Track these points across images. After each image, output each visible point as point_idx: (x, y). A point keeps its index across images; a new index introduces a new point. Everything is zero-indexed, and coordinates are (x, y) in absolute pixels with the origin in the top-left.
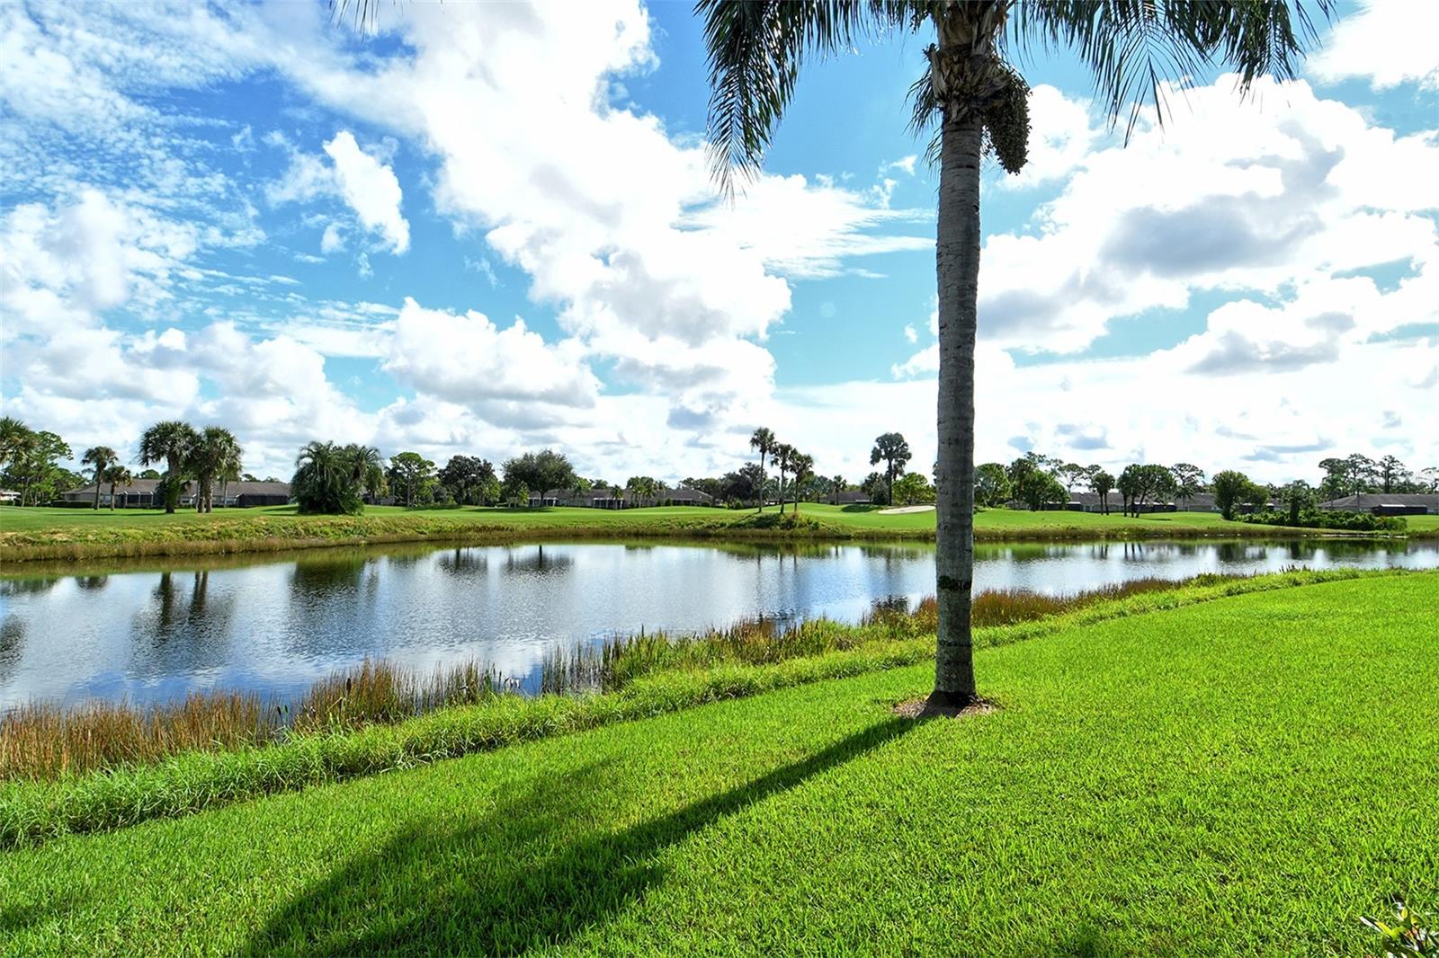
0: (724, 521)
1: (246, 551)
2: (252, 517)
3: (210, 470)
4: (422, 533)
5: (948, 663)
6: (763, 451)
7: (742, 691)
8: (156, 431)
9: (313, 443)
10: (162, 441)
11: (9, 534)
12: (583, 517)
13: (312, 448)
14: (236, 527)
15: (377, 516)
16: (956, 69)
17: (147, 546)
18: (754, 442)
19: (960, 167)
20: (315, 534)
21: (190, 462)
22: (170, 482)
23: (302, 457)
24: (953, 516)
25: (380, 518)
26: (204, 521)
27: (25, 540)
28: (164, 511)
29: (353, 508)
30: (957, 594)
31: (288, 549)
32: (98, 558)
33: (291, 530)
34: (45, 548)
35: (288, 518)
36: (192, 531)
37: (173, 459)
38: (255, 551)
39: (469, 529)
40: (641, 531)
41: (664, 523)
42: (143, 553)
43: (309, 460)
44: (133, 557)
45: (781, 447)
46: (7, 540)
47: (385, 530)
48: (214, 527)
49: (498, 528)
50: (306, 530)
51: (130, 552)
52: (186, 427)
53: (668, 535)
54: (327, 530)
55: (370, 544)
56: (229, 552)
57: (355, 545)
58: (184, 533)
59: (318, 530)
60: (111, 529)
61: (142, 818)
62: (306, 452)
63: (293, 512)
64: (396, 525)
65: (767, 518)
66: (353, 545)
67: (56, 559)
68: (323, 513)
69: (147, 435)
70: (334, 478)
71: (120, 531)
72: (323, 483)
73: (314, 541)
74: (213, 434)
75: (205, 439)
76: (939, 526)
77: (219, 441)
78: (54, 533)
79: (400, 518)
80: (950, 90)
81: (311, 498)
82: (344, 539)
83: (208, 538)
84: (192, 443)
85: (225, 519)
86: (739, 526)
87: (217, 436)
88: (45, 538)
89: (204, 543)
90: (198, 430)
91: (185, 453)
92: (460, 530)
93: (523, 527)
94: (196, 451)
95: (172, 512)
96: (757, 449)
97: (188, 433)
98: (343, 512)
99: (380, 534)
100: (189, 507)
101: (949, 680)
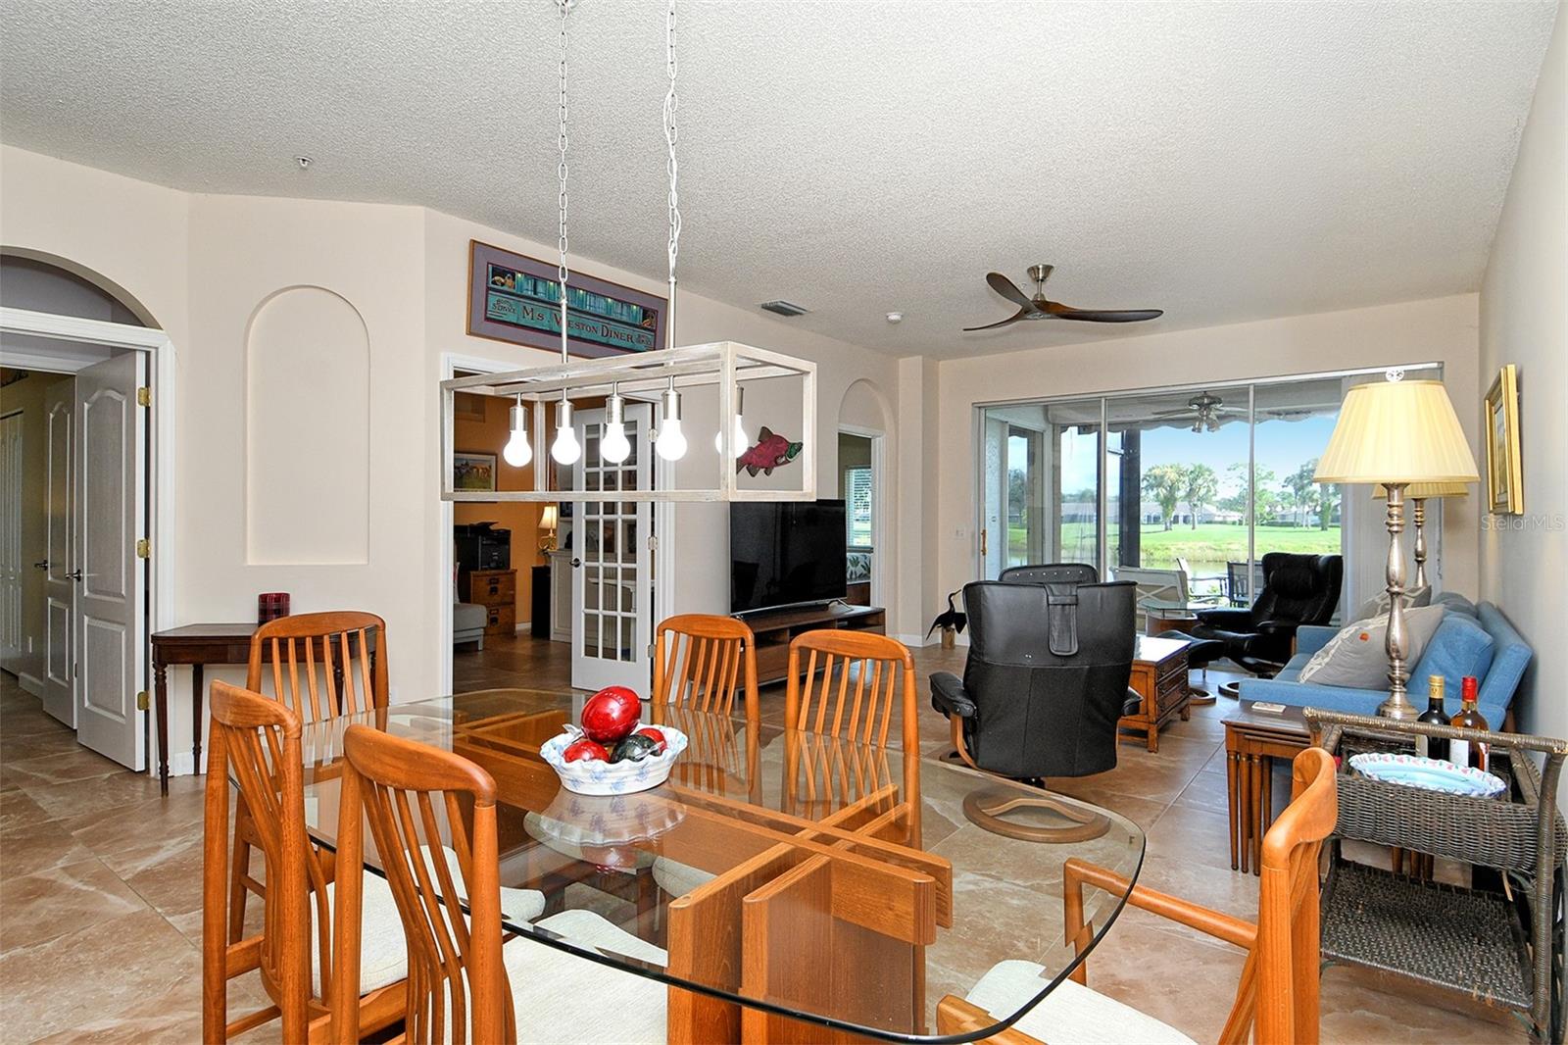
11: (1201, 544)
27: (1211, 548)
34: (1220, 553)
46: (1201, 548)
58: (1330, 547)
78: (1229, 544)
88: (1224, 547)
95: (1326, 529)
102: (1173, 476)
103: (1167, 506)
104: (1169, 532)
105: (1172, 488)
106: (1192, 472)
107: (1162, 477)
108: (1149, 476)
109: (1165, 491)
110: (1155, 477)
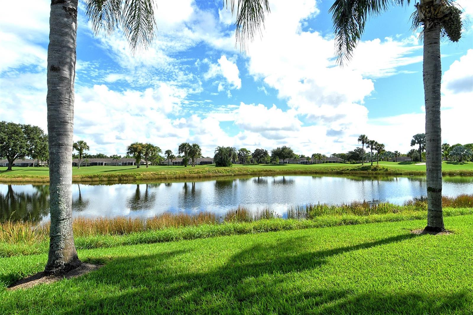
0: (348, 168)
1: (204, 177)
2: (205, 168)
3: (194, 155)
4: (248, 172)
5: (432, 217)
6: (363, 143)
7: (353, 223)
8: (182, 145)
9: (219, 147)
10: (183, 148)
11: (152, 172)
12: (297, 167)
13: (218, 148)
14: (201, 170)
15: (236, 167)
16: (427, 10)
17: (182, 175)
18: (359, 140)
19: (431, 44)
21: (189, 153)
22: (185, 158)
23: (216, 151)
24: (432, 166)
25: (237, 168)
26: (194, 169)
27: (155, 174)
28: (184, 166)
29: (230, 165)
30: (435, 193)
31: (214, 177)
32: (171, 178)
33: (214, 171)
34: (160, 176)
35: (213, 168)
36: (191, 172)
37: (186, 153)
38: (206, 177)
39: (262, 171)
40: (317, 172)
41: (326, 169)
42: (181, 177)
43: (218, 152)
45: (371, 141)
46: (151, 174)
47: (238, 171)
48: (196, 170)
49: (270, 171)
50: (218, 171)
51: (178, 177)
52: (188, 144)
53: (327, 173)
54: (223, 171)
55: (235, 175)
56: (200, 177)
57: (231, 175)
58: (189, 172)
59: (221, 171)
60: (173, 171)
61: (197, 238)
62: (217, 149)
63: (214, 166)
64: (241, 170)
65: (366, 167)
66: (230, 176)
67: (162, 179)
68: (222, 166)
69: (180, 146)
70: (224, 156)
71: (175, 172)
72: (222, 158)
73: (220, 174)
74: (194, 145)
75: (192, 147)
76: (427, 170)
77: (196, 147)
78: (161, 172)
79: (242, 168)
80: (426, 18)
81: (219, 162)
82: (228, 174)
83: (195, 173)
84: (190, 148)
85: (198, 168)
86: (354, 170)
88: (159, 173)
89: (194, 175)
90: (191, 145)
91: (188, 151)
92: (259, 171)
93: (278, 170)
94: (191, 151)
95: (186, 166)
96: (361, 142)
97: (189, 146)
98: (227, 166)
99: (237, 172)
101: (433, 223)
102: (141, 148)
103: (138, 159)
104: (138, 168)
105: (140, 153)
106: (147, 147)
107: (136, 148)
108: (132, 148)
109: (137, 153)
110: (134, 148)
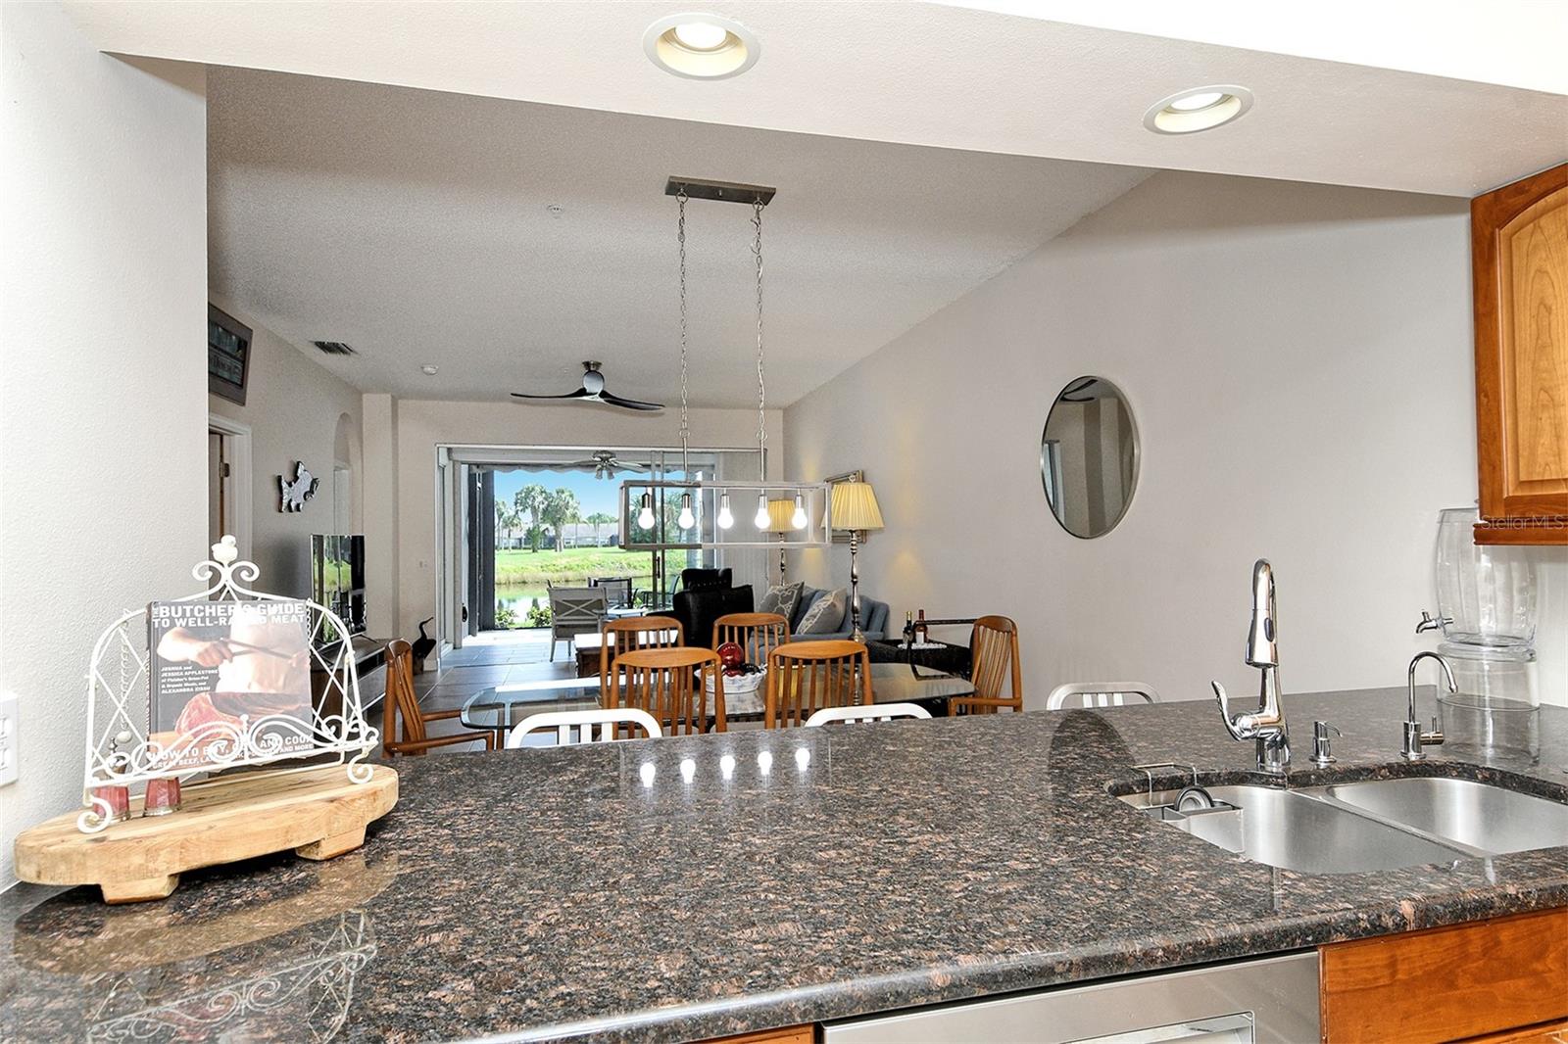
2: (590, 554)
3: (560, 518)
8: (523, 490)
10: (527, 498)
14: (577, 563)
20: (635, 567)
21: (545, 511)
22: (534, 529)
26: (556, 558)
28: (531, 551)
36: (547, 566)
37: (535, 511)
42: (512, 581)
44: (505, 584)
48: (564, 562)
50: (629, 565)
52: (543, 486)
58: (542, 567)
59: (637, 565)
63: (621, 550)
69: (517, 494)
74: (560, 491)
75: (555, 495)
77: (563, 496)
83: (557, 570)
84: (545, 499)
85: (570, 556)
87: (563, 492)
90: (551, 488)
91: (541, 506)
94: (549, 505)
95: (536, 552)
97: (543, 491)
100: (571, 547)
